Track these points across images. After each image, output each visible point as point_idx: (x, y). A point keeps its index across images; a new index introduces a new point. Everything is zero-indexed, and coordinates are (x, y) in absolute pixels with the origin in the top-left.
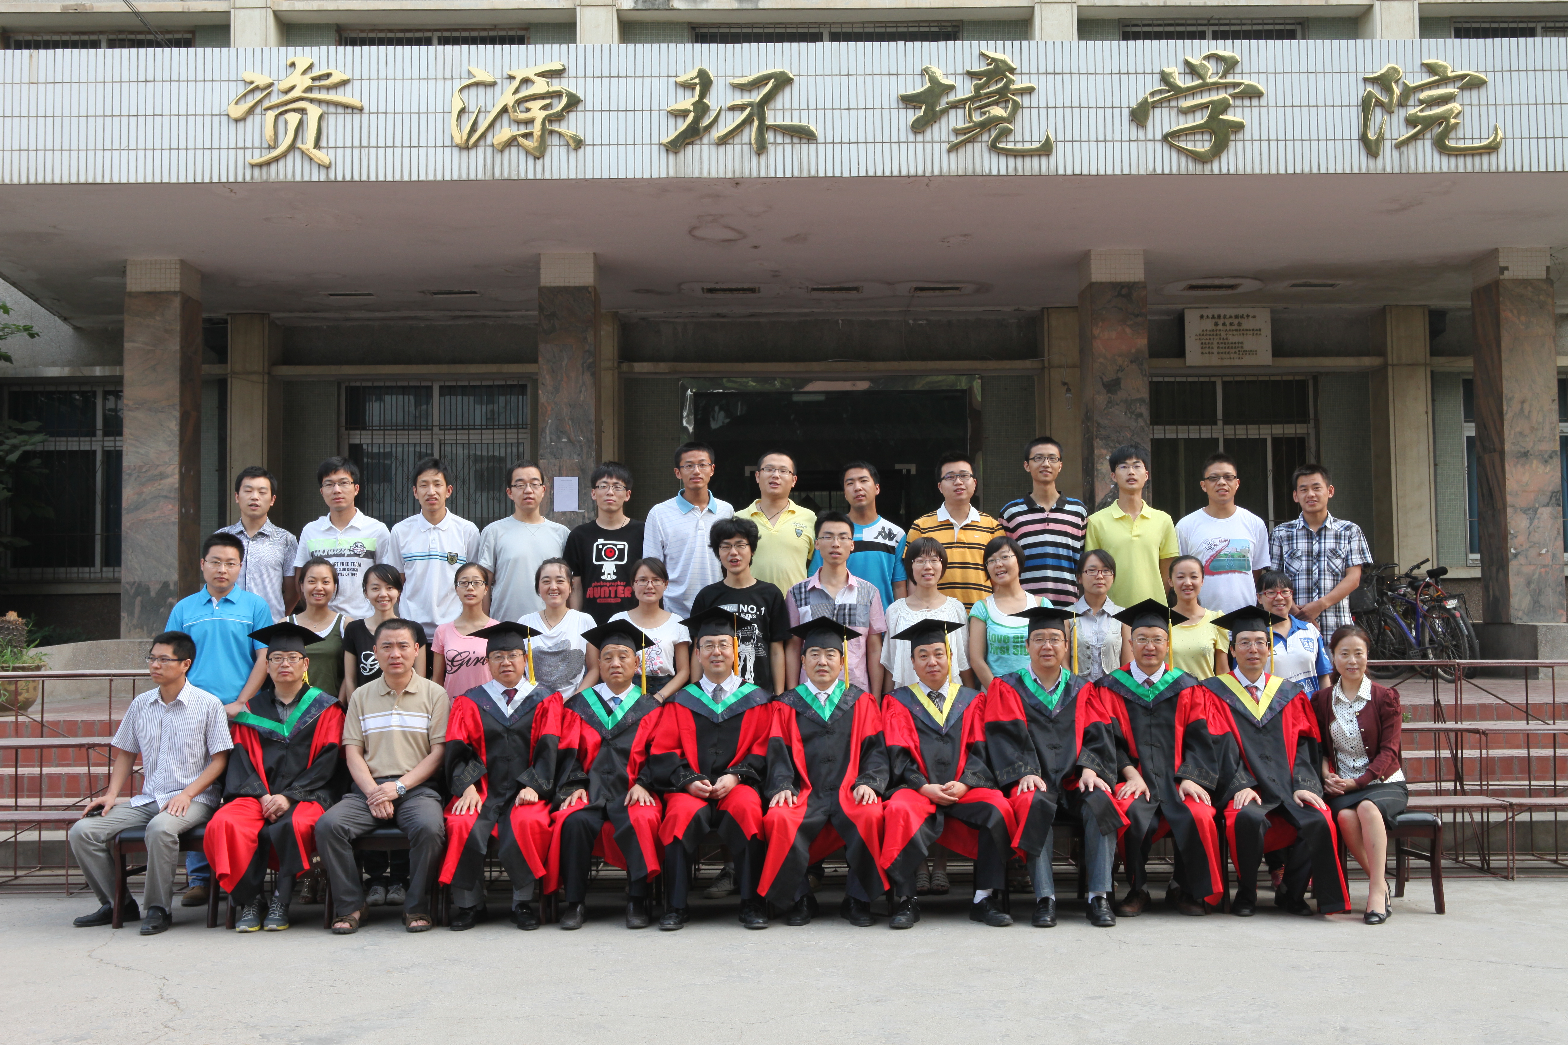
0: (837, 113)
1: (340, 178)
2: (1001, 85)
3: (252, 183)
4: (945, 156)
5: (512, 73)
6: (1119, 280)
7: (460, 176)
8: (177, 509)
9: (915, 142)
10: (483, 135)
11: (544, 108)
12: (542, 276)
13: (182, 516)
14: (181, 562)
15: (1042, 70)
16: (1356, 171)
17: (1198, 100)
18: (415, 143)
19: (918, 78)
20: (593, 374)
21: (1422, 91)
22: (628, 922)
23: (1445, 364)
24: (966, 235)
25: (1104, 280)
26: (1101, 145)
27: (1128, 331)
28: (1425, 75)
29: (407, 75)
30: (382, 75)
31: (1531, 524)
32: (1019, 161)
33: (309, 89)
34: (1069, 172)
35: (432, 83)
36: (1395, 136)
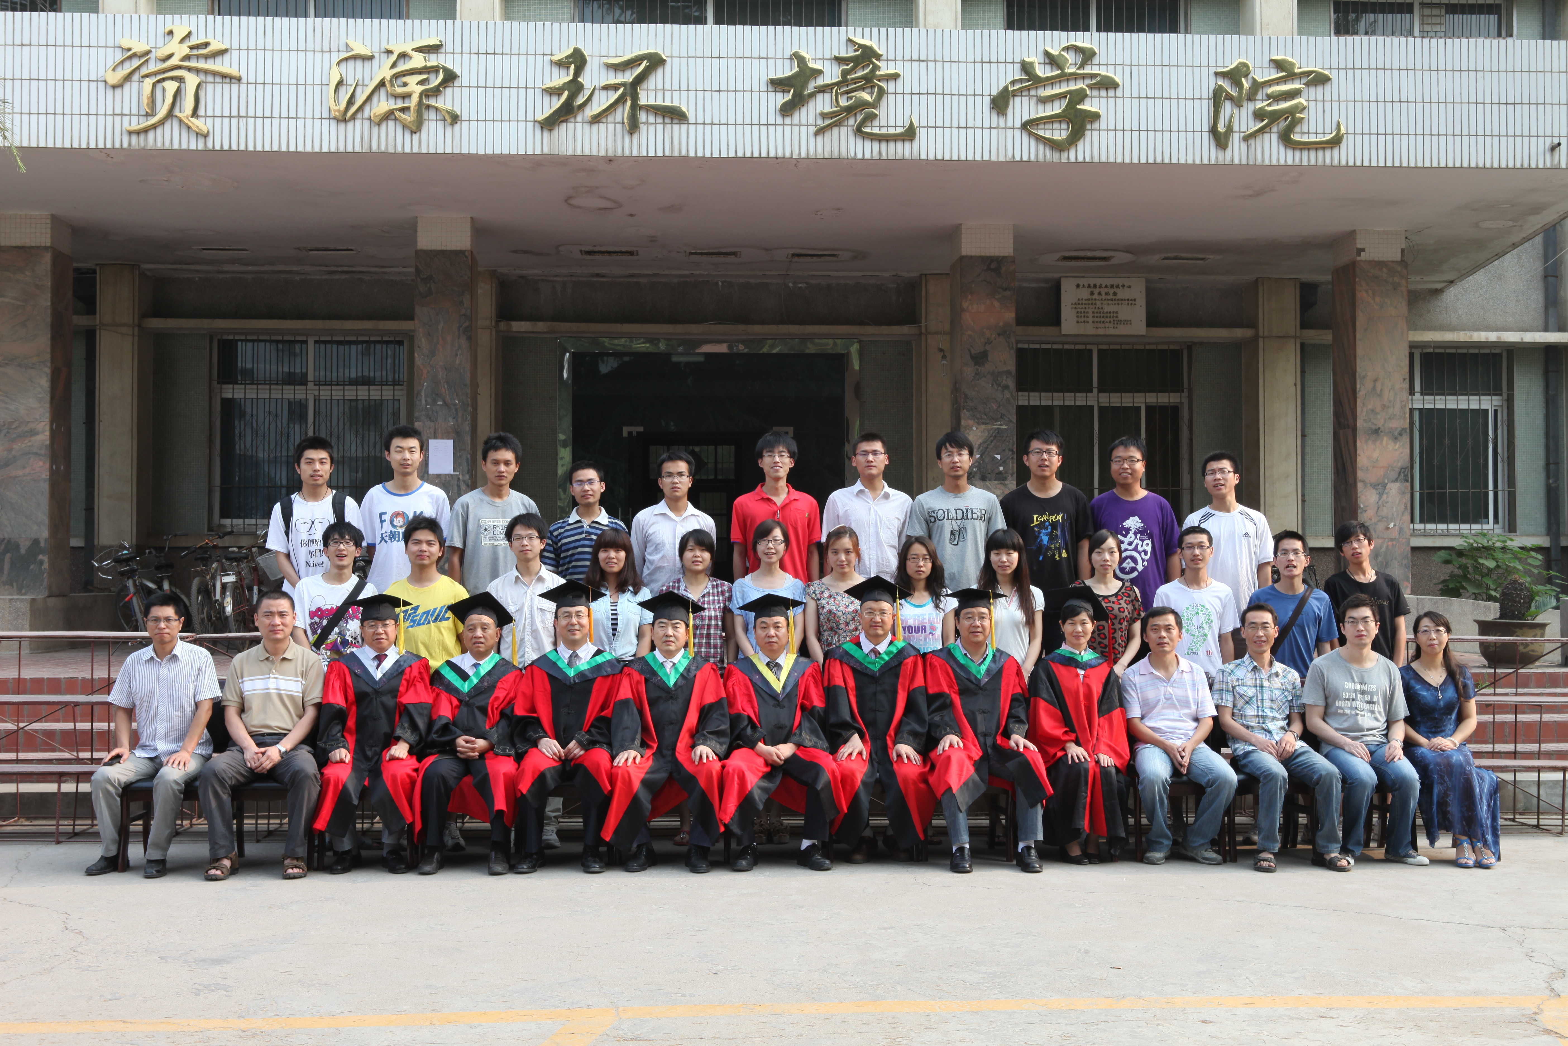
0: (708, 94)
1: (218, 147)
2: (867, 71)
3: (130, 149)
4: (812, 139)
5: (390, 48)
6: (988, 254)
7: (338, 148)
8: (47, 465)
9: (784, 125)
10: (361, 108)
11: (421, 83)
12: (419, 239)
13: (53, 473)
14: (52, 518)
15: (907, 57)
16: (1206, 161)
17: (1057, 90)
18: (292, 114)
19: (787, 62)
20: (469, 338)
21: (1270, 86)
22: (489, 868)
23: (1315, 336)
24: (838, 209)
25: (973, 254)
26: (963, 131)
27: (997, 304)
28: (1273, 71)
29: (285, 47)
30: (261, 46)
31: (1380, 499)
32: (884, 145)
33: (187, 58)
34: (931, 157)
35: (310, 55)
36: (1243, 129)
